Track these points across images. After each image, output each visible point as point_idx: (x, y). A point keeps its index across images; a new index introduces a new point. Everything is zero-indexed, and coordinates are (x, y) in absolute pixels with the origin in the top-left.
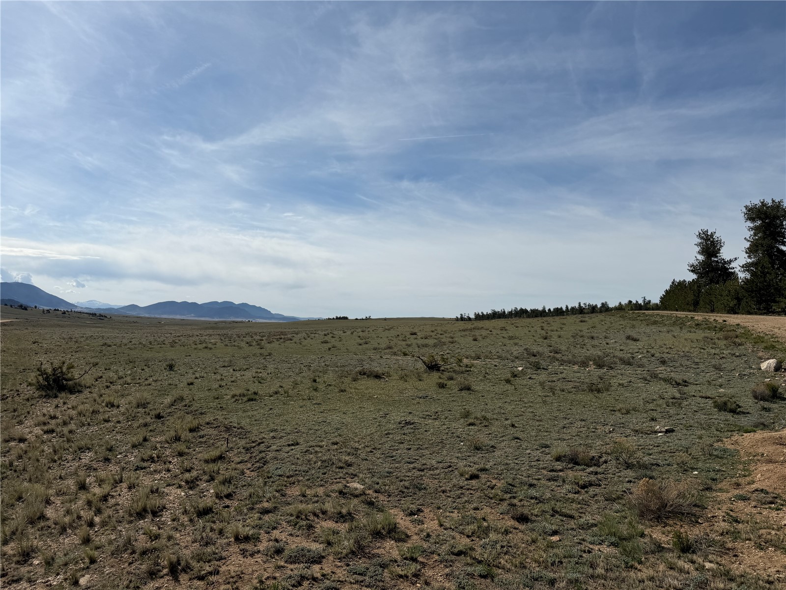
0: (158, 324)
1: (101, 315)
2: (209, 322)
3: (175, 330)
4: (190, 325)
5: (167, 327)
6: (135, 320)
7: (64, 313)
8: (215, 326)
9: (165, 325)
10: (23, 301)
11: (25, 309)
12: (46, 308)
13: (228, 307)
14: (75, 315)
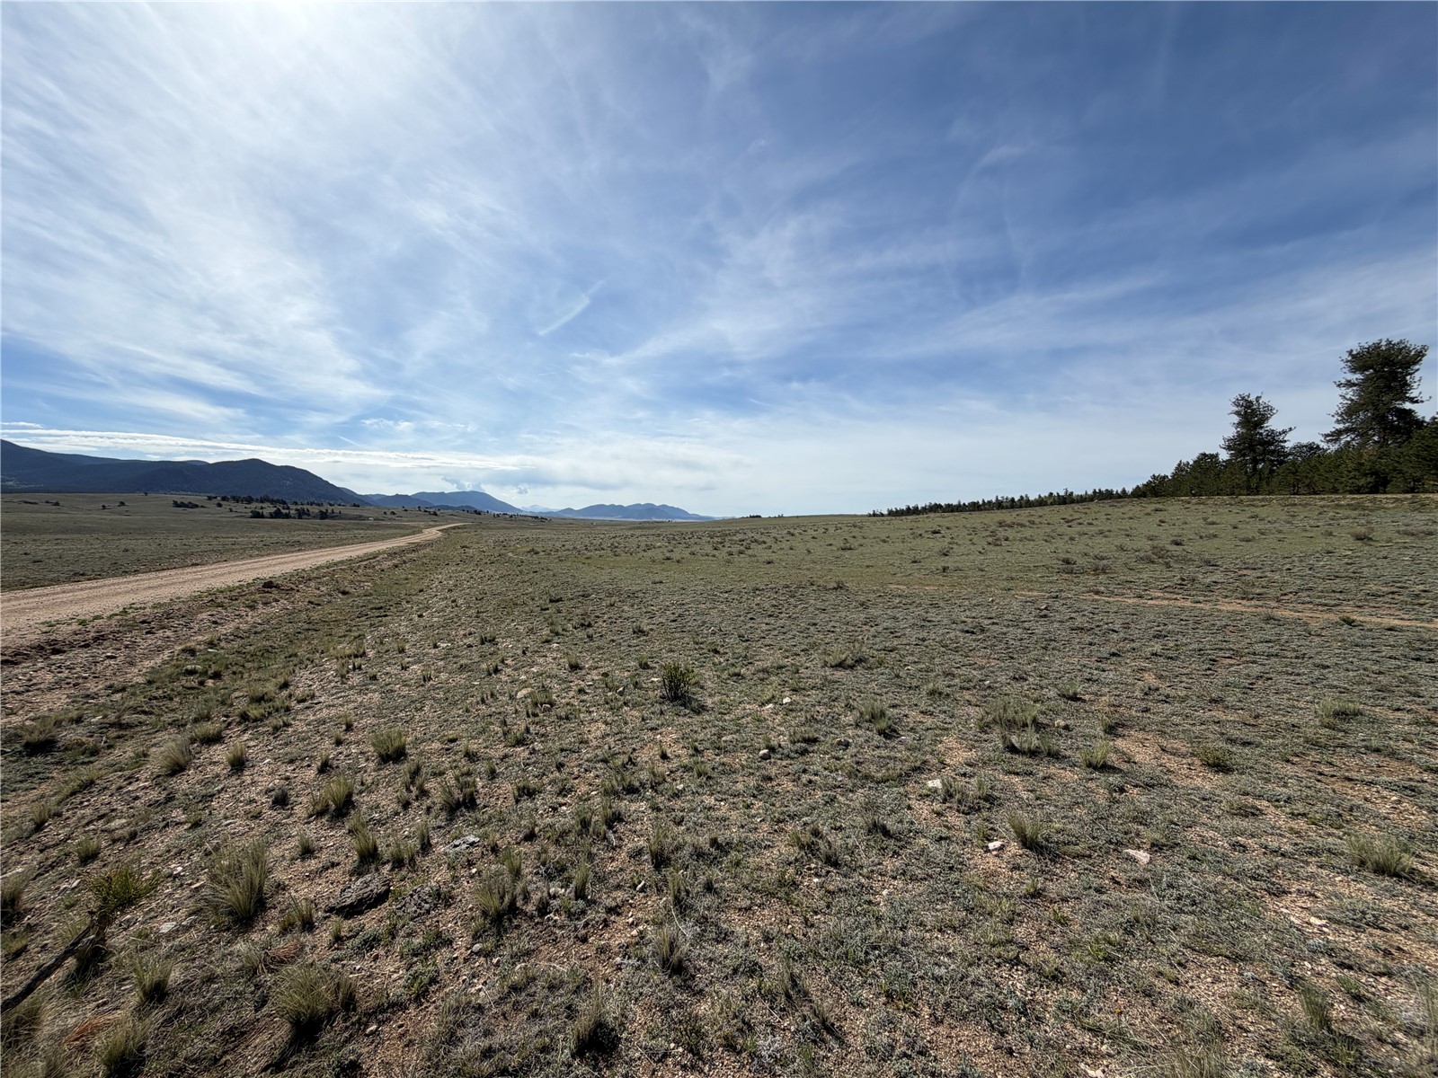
0: (591, 525)
1: (542, 518)
2: (634, 523)
3: (606, 530)
4: (618, 525)
5: (598, 528)
6: (571, 521)
7: (511, 517)
8: (641, 526)
9: (596, 526)
10: (478, 508)
11: (479, 514)
12: (497, 513)
13: (650, 509)
14: (521, 518)
